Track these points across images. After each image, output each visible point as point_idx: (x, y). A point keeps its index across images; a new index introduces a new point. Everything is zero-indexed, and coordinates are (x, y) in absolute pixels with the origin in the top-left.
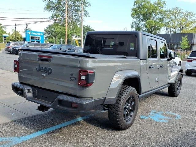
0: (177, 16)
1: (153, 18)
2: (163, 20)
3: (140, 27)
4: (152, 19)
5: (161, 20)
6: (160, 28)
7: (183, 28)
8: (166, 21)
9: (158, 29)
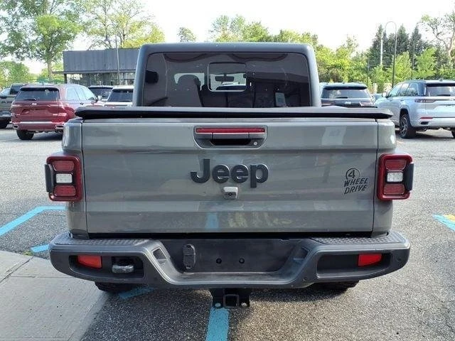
0: (107, 7)
1: (51, 11)
2: (77, 16)
3: (20, 31)
4: (49, 12)
5: (71, 16)
6: (72, 34)
7: (124, 35)
8: (84, 18)
9: (69, 38)
